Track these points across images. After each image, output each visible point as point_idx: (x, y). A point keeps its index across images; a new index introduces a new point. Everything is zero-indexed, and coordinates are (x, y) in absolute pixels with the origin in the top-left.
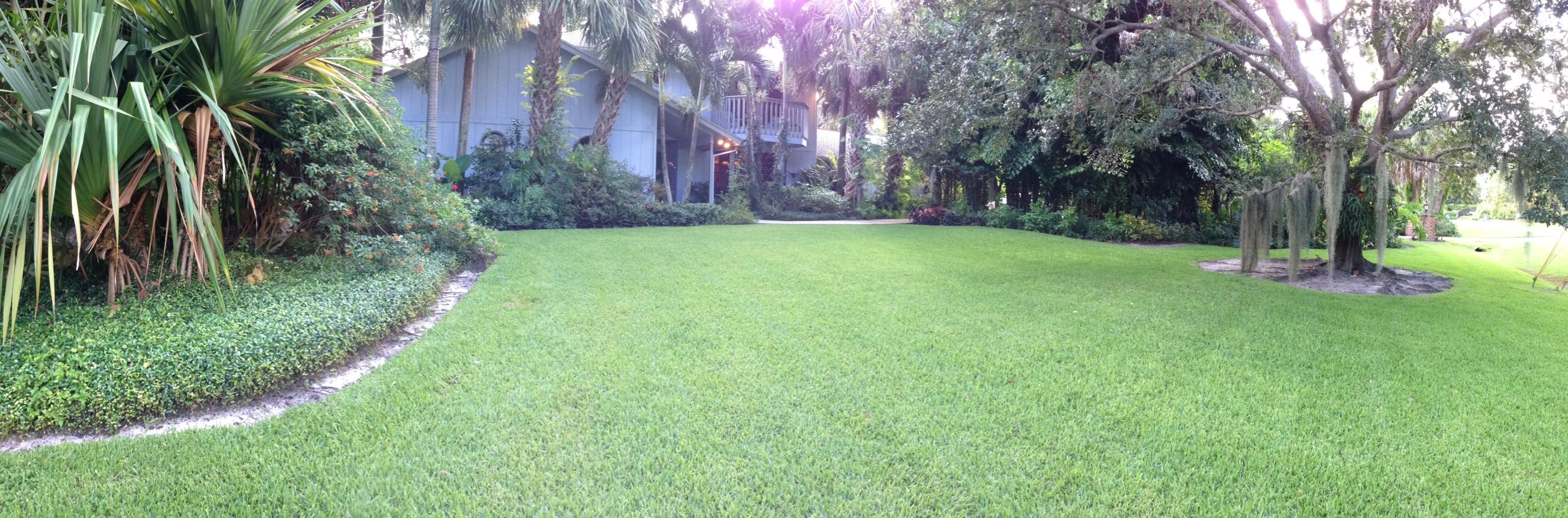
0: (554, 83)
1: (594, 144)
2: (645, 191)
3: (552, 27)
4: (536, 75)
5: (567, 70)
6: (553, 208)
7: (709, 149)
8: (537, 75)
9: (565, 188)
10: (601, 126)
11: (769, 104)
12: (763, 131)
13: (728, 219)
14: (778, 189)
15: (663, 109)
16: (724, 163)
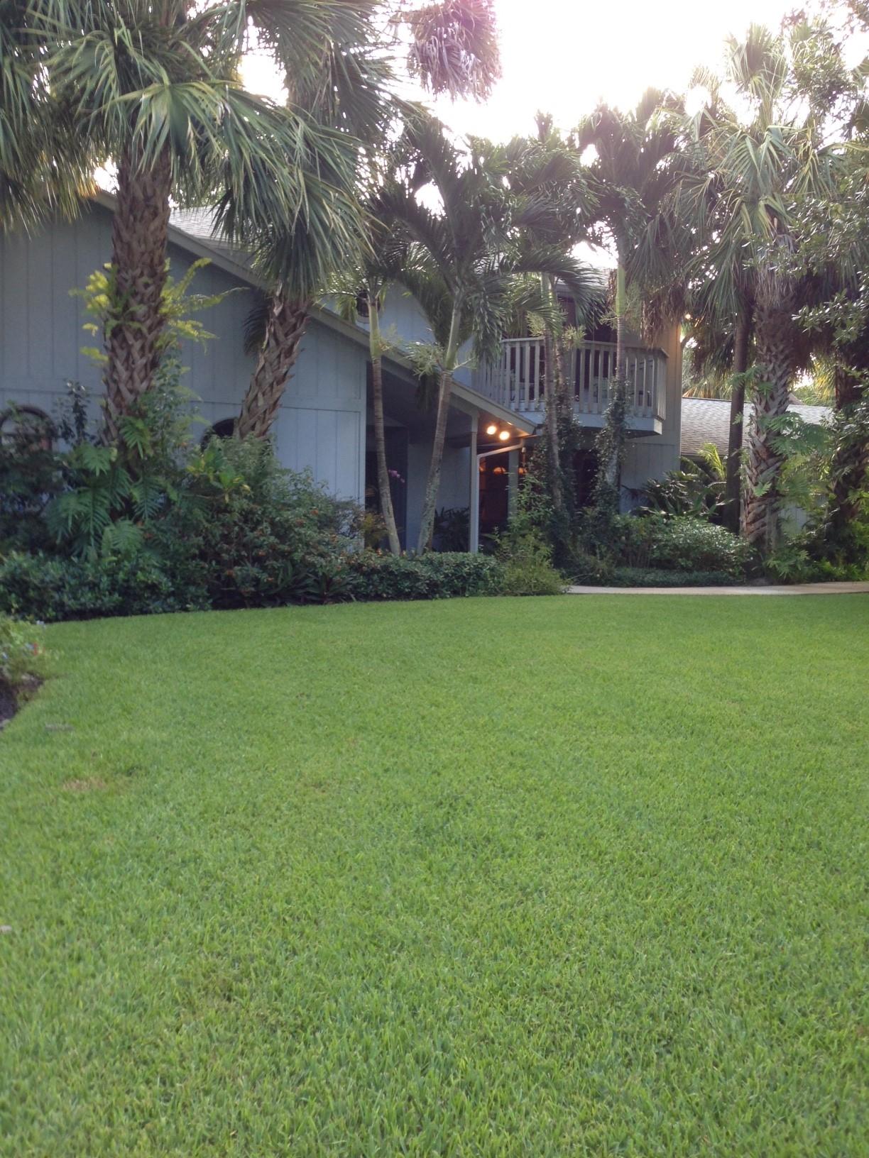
0: (156, 310)
1: (242, 435)
2: (345, 529)
3: (147, 199)
4: (116, 292)
5: (182, 287)
6: (163, 570)
7: (469, 444)
8: (118, 293)
9: (186, 527)
10: (256, 398)
11: (588, 352)
12: (575, 407)
13: (509, 585)
14: (607, 522)
15: (378, 366)
16: (498, 470)
